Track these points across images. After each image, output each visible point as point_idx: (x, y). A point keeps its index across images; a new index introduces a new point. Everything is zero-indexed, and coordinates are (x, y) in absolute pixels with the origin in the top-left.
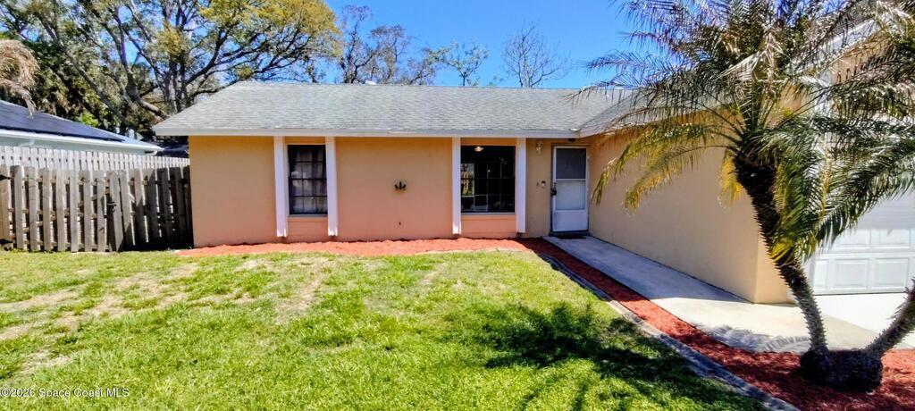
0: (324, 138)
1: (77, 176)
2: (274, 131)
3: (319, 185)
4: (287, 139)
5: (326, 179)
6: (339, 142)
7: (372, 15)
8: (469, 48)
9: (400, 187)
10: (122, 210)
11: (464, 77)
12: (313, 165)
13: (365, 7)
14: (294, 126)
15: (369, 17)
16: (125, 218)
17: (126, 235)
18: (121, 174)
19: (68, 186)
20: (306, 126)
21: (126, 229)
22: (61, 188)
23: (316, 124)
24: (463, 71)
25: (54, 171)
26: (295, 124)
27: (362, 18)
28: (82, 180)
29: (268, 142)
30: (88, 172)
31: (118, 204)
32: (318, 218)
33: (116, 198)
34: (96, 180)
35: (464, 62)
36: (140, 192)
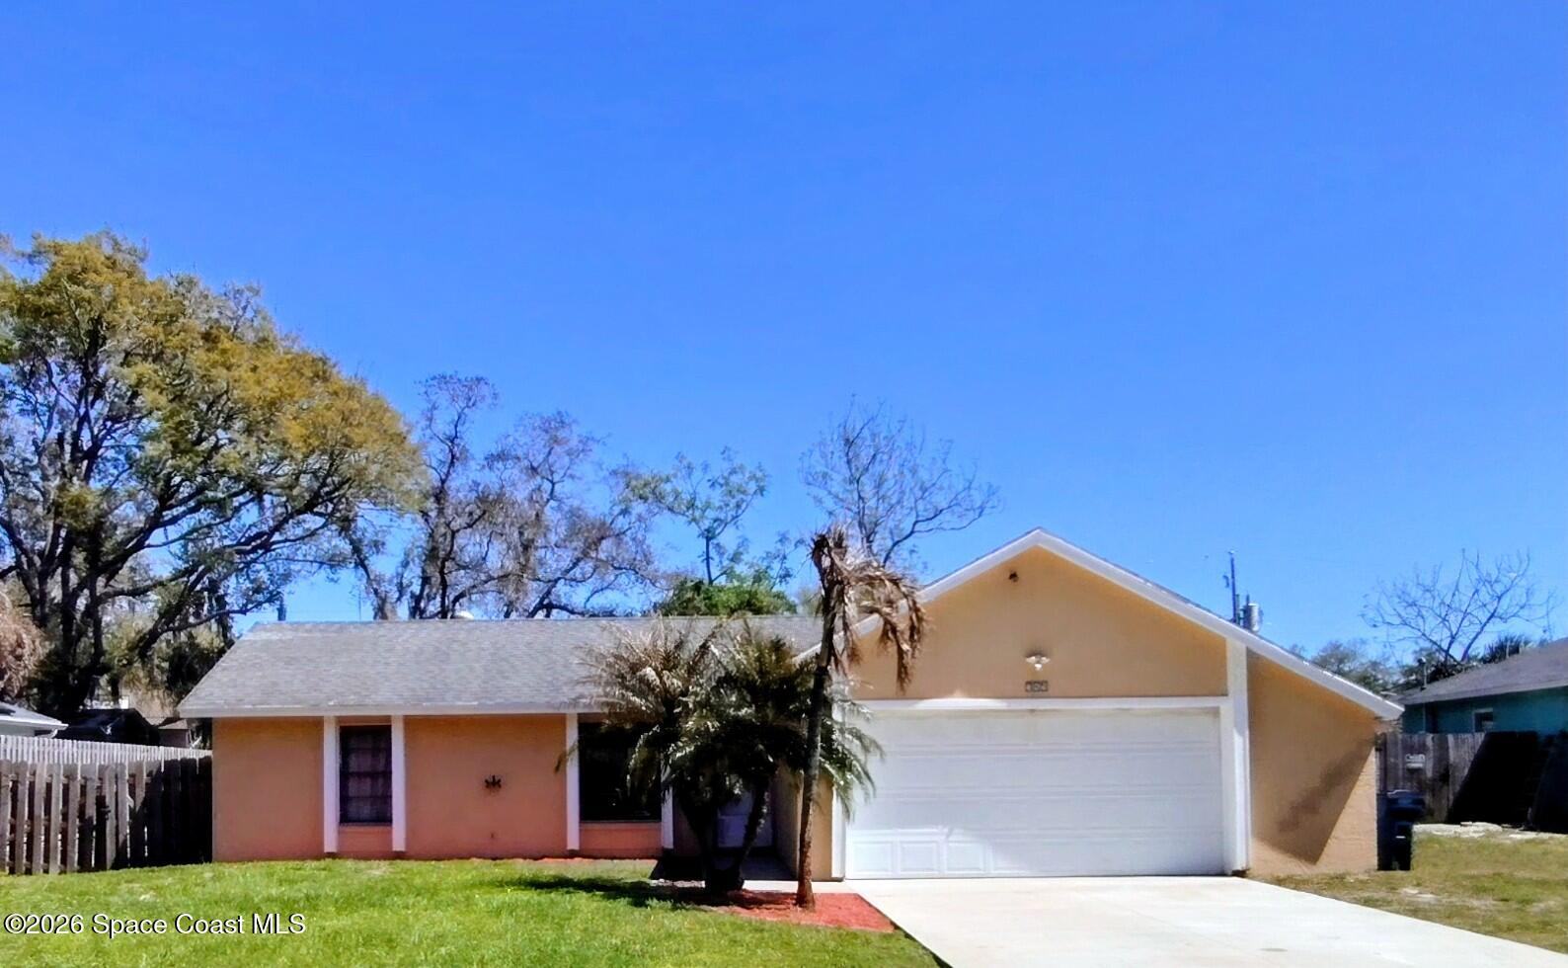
0: (389, 717)
1: (62, 772)
2: (326, 710)
3: (381, 781)
4: (339, 719)
5: (391, 773)
6: (410, 722)
7: (495, 396)
8: (719, 469)
9: (493, 784)
10: (117, 818)
11: (708, 539)
12: (373, 756)
13: (479, 380)
14: (352, 703)
15: (489, 400)
16: (119, 827)
17: (120, 851)
18: (119, 769)
19: (49, 787)
20: (367, 701)
21: (120, 844)
22: (40, 788)
23: (379, 699)
24: (706, 524)
25: (33, 765)
26: (352, 699)
27: (471, 403)
28: (67, 777)
29: (316, 724)
30: (76, 765)
31: (112, 808)
32: (380, 829)
33: (109, 801)
34: (84, 778)
35: (708, 506)
36: (141, 793)
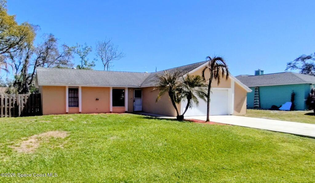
0: (78, 86)
3: (76, 99)
4: (69, 87)
5: (78, 97)
6: (83, 88)
9: (97, 99)
16: (22, 108)
18: (21, 95)
26: (73, 83)
27: (35, 30)
28: (8, 97)
29: (64, 87)
31: (20, 104)
32: (77, 108)
34: (13, 97)
36: (26, 101)
